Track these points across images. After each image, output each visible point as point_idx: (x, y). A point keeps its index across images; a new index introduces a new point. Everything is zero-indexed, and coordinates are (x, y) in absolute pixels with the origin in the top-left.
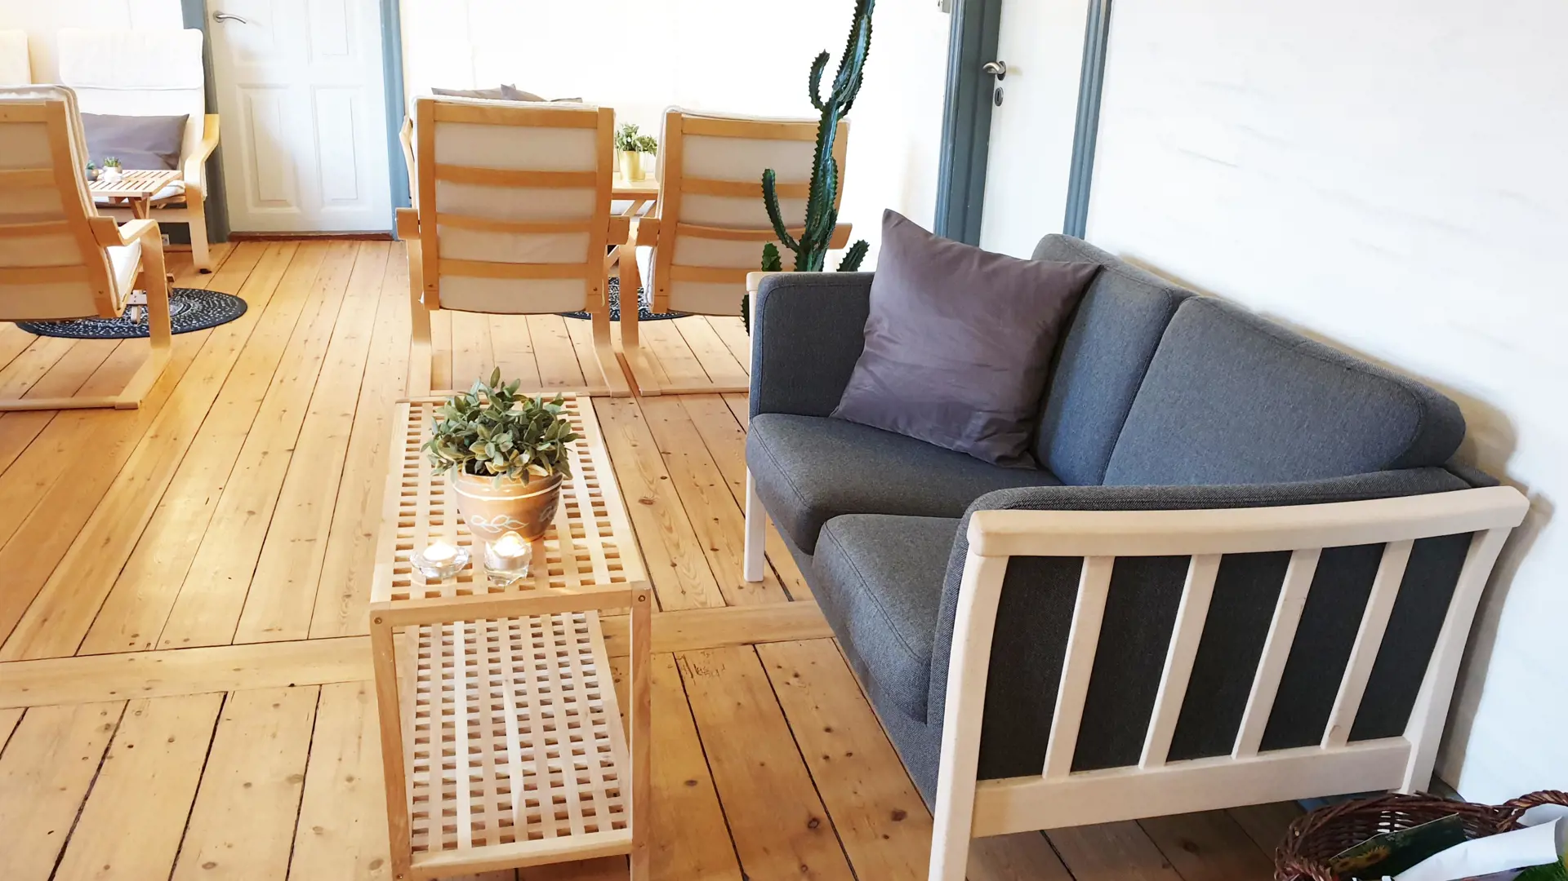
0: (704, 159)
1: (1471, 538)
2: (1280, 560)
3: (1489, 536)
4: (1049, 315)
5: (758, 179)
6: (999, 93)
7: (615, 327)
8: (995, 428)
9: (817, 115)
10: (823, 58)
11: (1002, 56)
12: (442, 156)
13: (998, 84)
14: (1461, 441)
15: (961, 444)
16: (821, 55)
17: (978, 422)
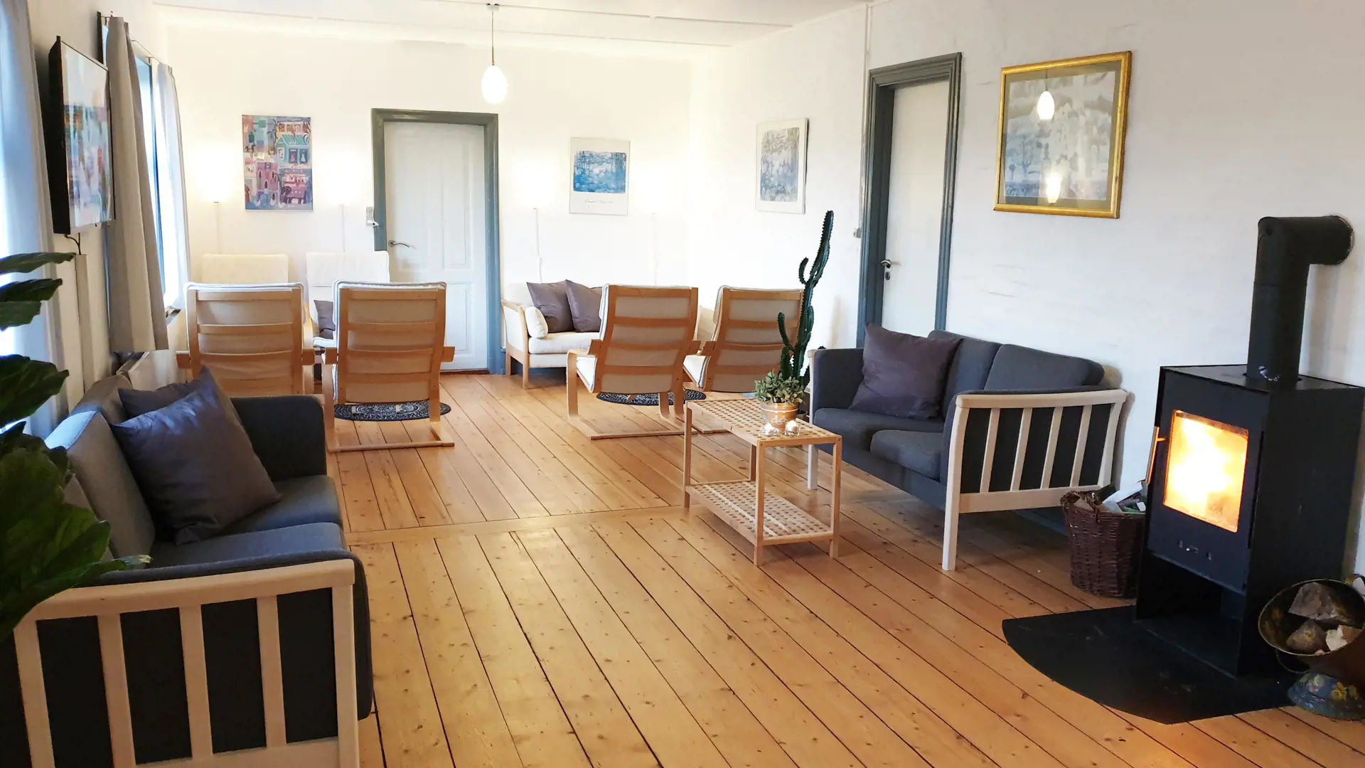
0: (740, 311)
1: (1110, 407)
2: (1051, 410)
3: (1115, 406)
4: (944, 360)
5: (775, 318)
6: (887, 273)
7: (671, 408)
8: (926, 405)
9: (803, 287)
10: (805, 261)
11: (888, 257)
12: (619, 312)
13: (887, 270)
14: (1103, 376)
15: (911, 413)
16: (805, 260)
17: (918, 404)
